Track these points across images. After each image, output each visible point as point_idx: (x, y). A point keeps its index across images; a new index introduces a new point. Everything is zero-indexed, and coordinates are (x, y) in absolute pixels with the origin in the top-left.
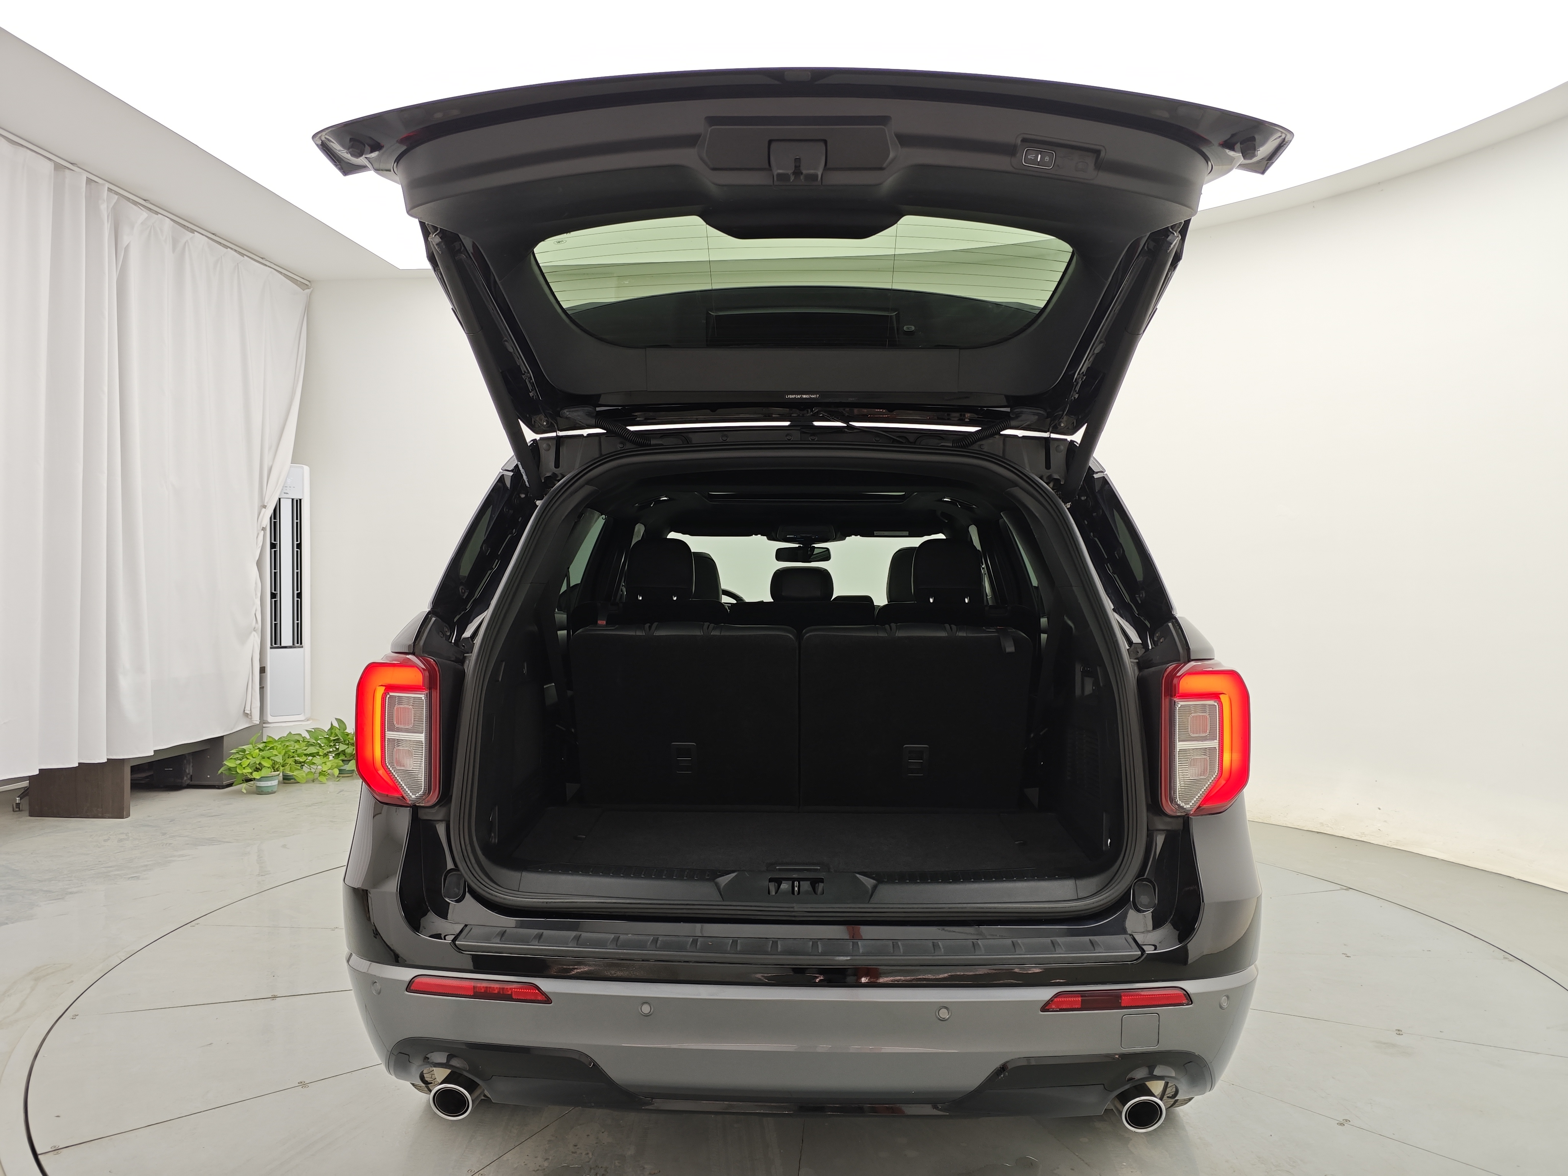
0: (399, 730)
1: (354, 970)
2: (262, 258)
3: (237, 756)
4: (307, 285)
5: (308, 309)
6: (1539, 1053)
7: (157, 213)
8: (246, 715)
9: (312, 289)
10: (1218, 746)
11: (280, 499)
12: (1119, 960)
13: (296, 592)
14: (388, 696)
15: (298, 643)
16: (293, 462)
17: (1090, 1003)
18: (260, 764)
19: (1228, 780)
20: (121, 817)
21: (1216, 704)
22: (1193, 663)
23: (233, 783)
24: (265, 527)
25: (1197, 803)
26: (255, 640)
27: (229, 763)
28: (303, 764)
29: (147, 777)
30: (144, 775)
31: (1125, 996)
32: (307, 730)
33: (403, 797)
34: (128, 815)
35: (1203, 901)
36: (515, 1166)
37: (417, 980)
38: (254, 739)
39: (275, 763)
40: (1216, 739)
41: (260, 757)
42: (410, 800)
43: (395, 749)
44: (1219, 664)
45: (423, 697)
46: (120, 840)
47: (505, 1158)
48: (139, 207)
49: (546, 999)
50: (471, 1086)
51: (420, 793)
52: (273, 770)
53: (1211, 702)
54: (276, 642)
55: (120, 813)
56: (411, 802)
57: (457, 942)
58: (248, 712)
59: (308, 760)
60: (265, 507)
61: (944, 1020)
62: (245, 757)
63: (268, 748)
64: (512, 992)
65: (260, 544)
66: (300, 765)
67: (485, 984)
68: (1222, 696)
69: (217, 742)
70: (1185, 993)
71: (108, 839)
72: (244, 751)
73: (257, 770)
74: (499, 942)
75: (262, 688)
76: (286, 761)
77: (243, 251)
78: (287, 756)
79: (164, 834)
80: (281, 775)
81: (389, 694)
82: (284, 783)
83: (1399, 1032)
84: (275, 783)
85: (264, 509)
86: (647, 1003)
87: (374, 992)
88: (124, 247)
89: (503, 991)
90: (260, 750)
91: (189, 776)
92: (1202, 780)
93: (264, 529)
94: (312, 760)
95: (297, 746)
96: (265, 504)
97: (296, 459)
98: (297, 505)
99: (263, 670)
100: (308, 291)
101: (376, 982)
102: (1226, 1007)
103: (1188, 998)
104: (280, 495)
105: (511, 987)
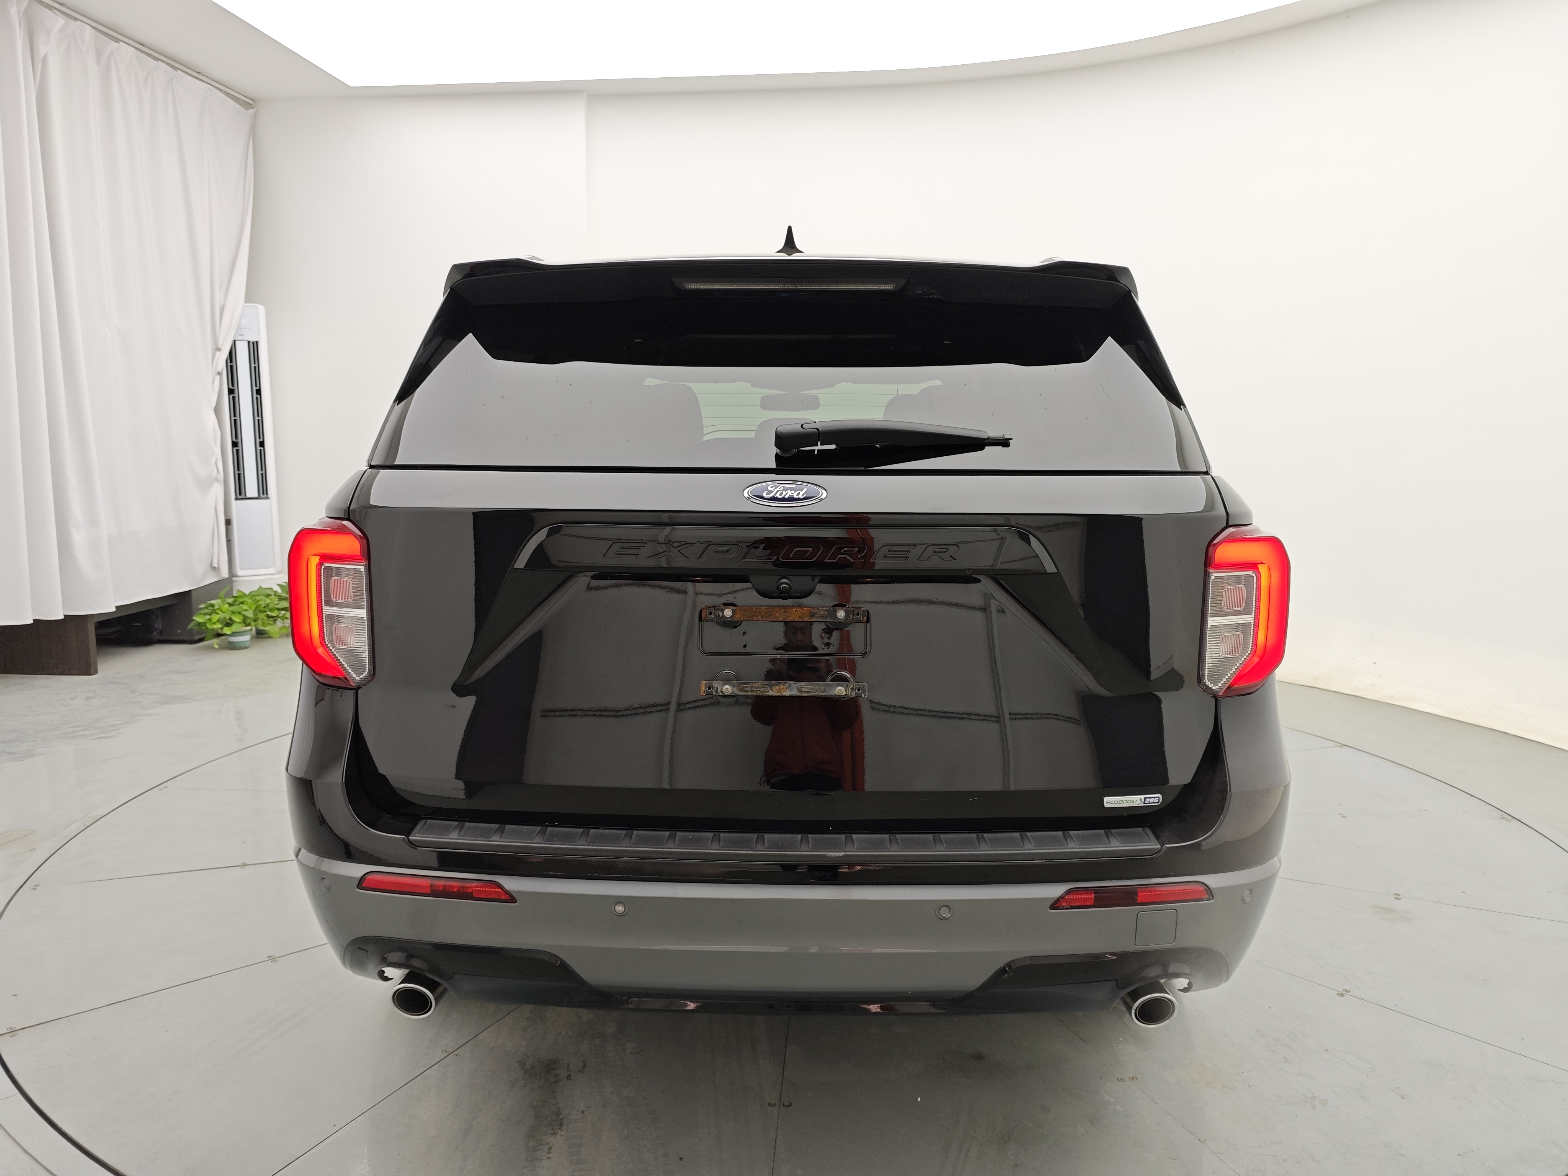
0: (338, 605)
1: (302, 864)
2: (198, 73)
3: (206, 611)
4: (250, 104)
5: (253, 131)
6: (1541, 919)
7: (76, 19)
8: (214, 568)
9: (256, 109)
10: (1253, 621)
11: (235, 341)
12: (1136, 855)
13: (258, 441)
14: (323, 567)
15: (263, 494)
16: (246, 301)
17: (1104, 899)
18: (230, 619)
19: (1262, 658)
20: (89, 673)
21: (1254, 575)
22: (1231, 530)
23: (204, 639)
24: (220, 371)
25: (1227, 683)
26: (217, 491)
27: (199, 619)
28: (276, 619)
29: (116, 632)
30: (110, 630)
31: (1142, 892)
32: (278, 585)
33: (346, 678)
34: (96, 672)
35: (1230, 791)
36: (492, 1045)
37: (369, 877)
38: (222, 593)
39: (245, 617)
40: (1252, 614)
41: (229, 613)
42: (354, 682)
43: (334, 626)
44: (1257, 530)
45: (362, 568)
46: (88, 699)
47: (481, 1037)
48: (55, 13)
49: (510, 898)
50: (432, 986)
51: (364, 675)
52: (244, 625)
53: (1250, 573)
54: (240, 492)
55: (87, 669)
56: (356, 684)
57: (410, 838)
58: (215, 565)
59: (281, 615)
60: (219, 349)
61: (945, 919)
62: (214, 612)
63: (238, 603)
64: (472, 891)
65: (217, 389)
66: (272, 619)
67: (442, 882)
68: (1260, 567)
69: (184, 597)
70: (1206, 888)
71: (75, 698)
72: (213, 606)
73: (228, 625)
74: (457, 837)
75: (229, 541)
76: (258, 617)
77: (175, 63)
78: (258, 610)
79: (133, 692)
80: (254, 629)
81: (323, 565)
82: (258, 638)
83: (1397, 896)
84: (246, 638)
85: (218, 353)
86: (621, 902)
87: (324, 889)
88: (41, 57)
89: (463, 889)
90: (230, 605)
91: (158, 631)
92: (1231, 659)
93: (219, 374)
94: (285, 614)
95: (268, 601)
96: (220, 347)
97: (249, 298)
98: (254, 347)
99: (228, 522)
100: (251, 111)
101: (324, 878)
102: (1249, 901)
103: (1209, 892)
104: (235, 336)
105: (471, 885)
